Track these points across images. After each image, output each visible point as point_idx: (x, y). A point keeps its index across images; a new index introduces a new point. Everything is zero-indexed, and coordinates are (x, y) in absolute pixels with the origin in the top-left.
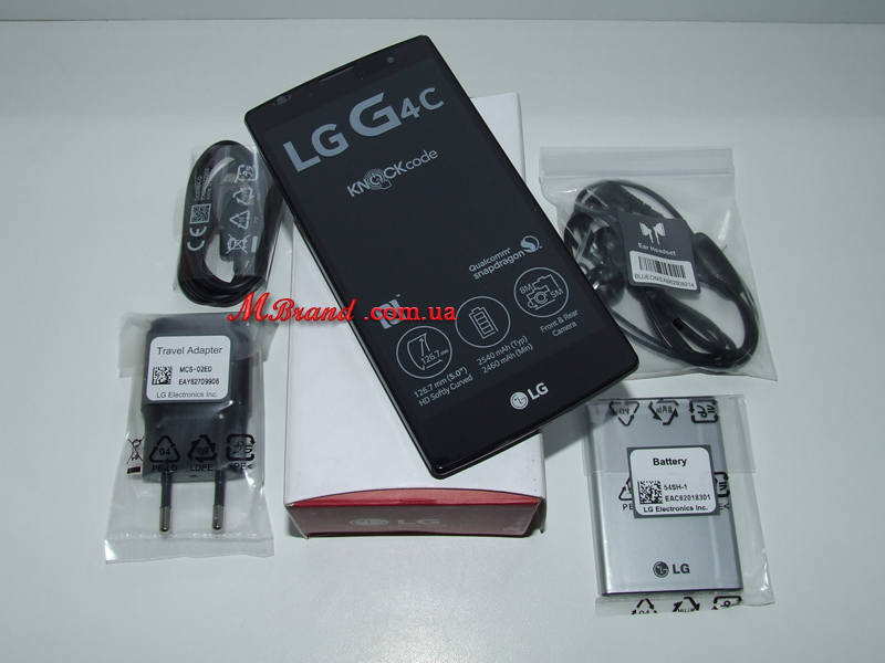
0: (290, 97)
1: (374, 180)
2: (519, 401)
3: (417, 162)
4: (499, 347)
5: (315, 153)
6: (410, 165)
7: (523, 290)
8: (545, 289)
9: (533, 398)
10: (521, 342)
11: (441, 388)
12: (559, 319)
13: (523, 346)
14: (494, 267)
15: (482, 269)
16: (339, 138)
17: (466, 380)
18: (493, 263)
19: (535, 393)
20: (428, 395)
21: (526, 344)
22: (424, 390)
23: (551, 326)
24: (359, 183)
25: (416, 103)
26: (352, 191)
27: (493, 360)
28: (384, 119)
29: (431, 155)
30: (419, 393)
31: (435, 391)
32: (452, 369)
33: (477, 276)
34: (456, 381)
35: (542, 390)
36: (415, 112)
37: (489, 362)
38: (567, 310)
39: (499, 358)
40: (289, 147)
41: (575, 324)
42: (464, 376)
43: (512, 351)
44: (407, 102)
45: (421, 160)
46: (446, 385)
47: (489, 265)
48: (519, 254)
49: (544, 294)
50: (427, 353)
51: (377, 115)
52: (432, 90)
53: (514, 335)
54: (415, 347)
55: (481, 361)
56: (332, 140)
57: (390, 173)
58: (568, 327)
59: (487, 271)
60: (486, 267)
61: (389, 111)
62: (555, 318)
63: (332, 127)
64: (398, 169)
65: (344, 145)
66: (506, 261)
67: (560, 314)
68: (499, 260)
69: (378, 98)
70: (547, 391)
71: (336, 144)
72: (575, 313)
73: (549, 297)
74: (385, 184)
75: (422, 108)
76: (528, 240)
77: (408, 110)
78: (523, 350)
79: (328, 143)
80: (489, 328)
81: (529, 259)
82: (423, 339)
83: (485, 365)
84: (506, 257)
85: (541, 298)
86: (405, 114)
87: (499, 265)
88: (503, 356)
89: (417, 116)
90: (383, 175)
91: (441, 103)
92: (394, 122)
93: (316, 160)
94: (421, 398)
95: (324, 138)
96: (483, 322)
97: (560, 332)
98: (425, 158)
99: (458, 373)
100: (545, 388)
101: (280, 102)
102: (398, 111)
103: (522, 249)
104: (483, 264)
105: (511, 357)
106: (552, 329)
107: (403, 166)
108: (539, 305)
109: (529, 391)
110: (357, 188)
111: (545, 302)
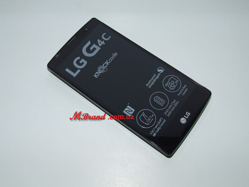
0: (59, 54)
1: (101, 70)
2: (183, 121)
3: (112, 58)
4: (168, 107)
5: (77, 69)
6: (110, 60)
7: (166, 85)
8: (172, 82)
9: (187, 118)
10: (174, 102)
11: (157, 128)
12: (182, 89)
13: (176, 103)
14: (154, 82)
15: (150, 84)
16: (83, 61)
17: (164, 122)
18: (152, 81)
19: (187, 116)
20: (154, 132)
21: (176, 102)
22: (153, 131)
23: (180, 93)
24: (97, 73)
25: (102, 40)
26: (96, 76)
27: (169, 112)
28: (94, 49)
29: (115, 54)
30: (152, 133)
31: (156, 129)
32: (158, 120)
33: (150, 87)
34: (161, 123)
35: (188, 114)
36: (103, 43)
37: (168, 113)
38: (183, 86)
39: (170, 110)
40: (67, 70)
41: (187, 89)
42: (162, 121)
43: (173, 106)
44: (99, 41)
45: (113, 57)
46: (159, 126)
47: (151, 82)
48: (159, 74)
49: (173, 84)
50: (147, 119)
51: (91, 48)
52: (105, 34)
53: (171, 101)
54: (142, 118)
55: (165, 113)
56: (81, 62)
57: (105, 65)
58: (186, 91)
59: (152, 84)
60: (151, 83)
61: (94, 46)
62: (180, 90)
63: (79, 58)
64: (107, 63)
65: (85, 63)
66: (156, 78)
67: (181, 88)
68: (154, 79)
69: (89, 43)
70: (190, 114)
71: (83, 63)
72: (185, 86)
73: (175, 84)
74: (105, 70)
75: (105, 41)
76: (159, 69)
77: (101, 43)
78: (176, 104)
79: (80, 64)
80: (162, 102)
81: (163, 75)
82: (143, 114)
83: (167, 114)
84: (155, 77)
85: (173, 85)
86: (100, 45)
87: (155, 80)
88: (171, 109)
89: (104, 44)
90: (103, 67)
91: (110, 37)
92: (98, 49)
93: (79, 71)
94: (153, 134)
95: (78, 62)
96: (159, 101)
97: (184, 93)
98: (114, 56)
99: (160, 120)
100: (189, 113)
101: (57, 57)
102: (97, 44)
103: (159, 72)
104: (150, 82)
105: (173, 108)
106: (181, 94)
107: (108, 62)
108: (173, 88)
109: (184, 116)
110: (97, 75)
111: (175, 86)
